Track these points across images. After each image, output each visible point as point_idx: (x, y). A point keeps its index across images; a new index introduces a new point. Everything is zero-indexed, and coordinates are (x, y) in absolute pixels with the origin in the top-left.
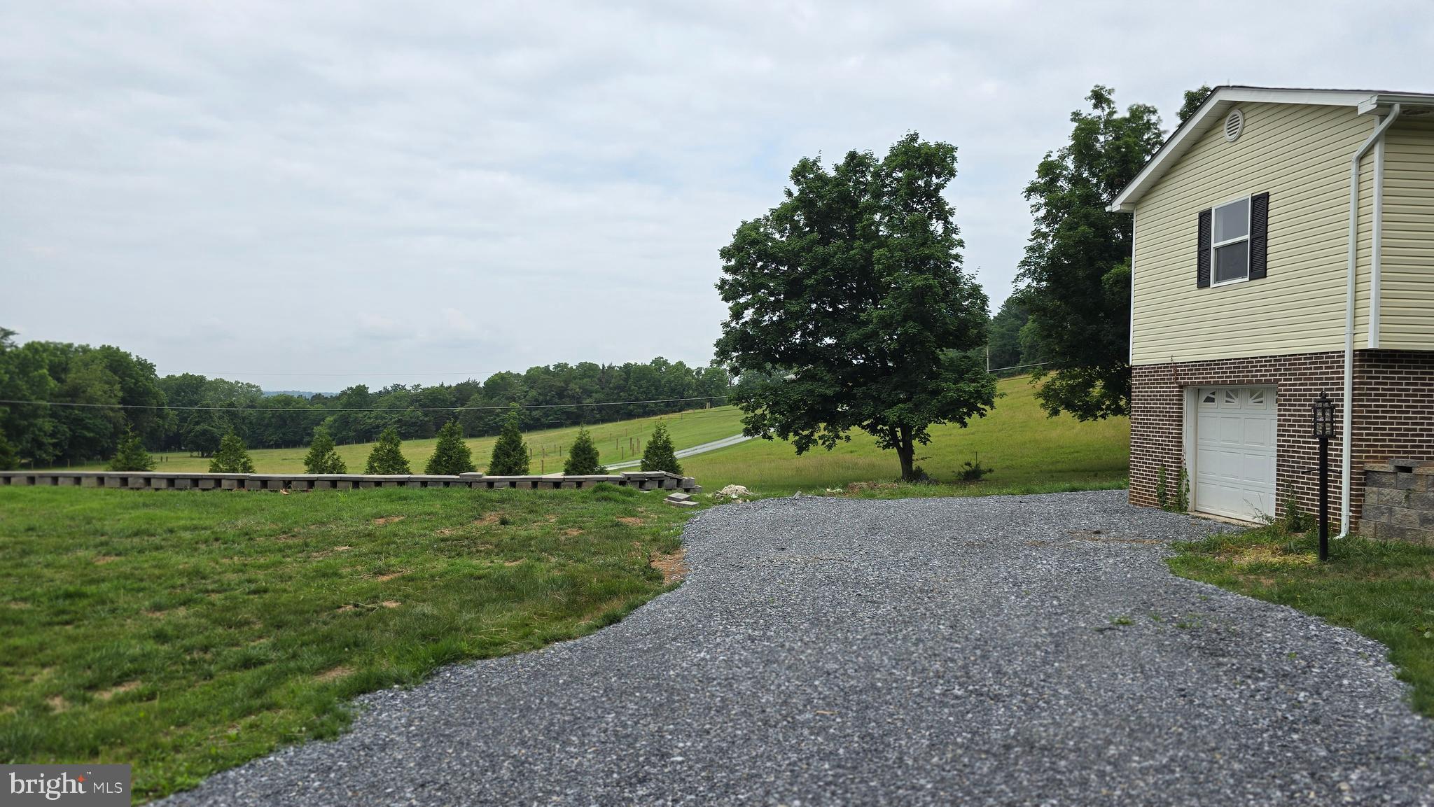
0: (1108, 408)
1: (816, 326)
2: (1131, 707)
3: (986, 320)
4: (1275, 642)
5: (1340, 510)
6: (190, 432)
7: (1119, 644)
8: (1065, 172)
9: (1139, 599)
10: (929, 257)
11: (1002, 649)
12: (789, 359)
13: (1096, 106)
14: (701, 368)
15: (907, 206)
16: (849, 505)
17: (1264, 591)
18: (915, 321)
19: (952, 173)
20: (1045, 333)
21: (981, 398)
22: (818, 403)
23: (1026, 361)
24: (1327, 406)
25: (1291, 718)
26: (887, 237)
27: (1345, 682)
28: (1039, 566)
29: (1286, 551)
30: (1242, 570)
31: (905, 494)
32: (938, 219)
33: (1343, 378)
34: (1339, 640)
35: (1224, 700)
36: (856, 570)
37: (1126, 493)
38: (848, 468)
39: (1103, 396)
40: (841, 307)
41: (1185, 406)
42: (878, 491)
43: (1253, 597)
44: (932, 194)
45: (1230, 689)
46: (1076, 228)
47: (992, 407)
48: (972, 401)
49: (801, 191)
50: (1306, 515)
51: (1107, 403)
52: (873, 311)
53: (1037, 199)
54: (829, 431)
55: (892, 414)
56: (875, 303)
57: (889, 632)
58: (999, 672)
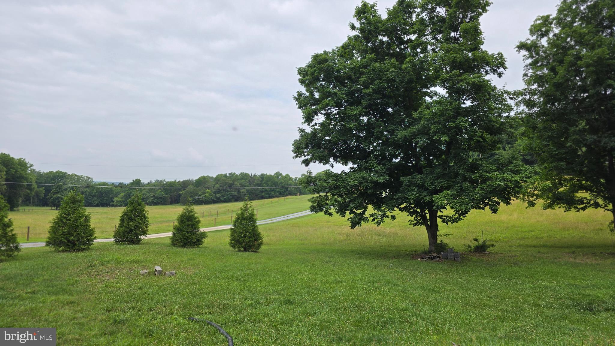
6: (51, 197)
14: (297, 178)
22: (370, 188)
49: (363, 25)
54: (378, 211)
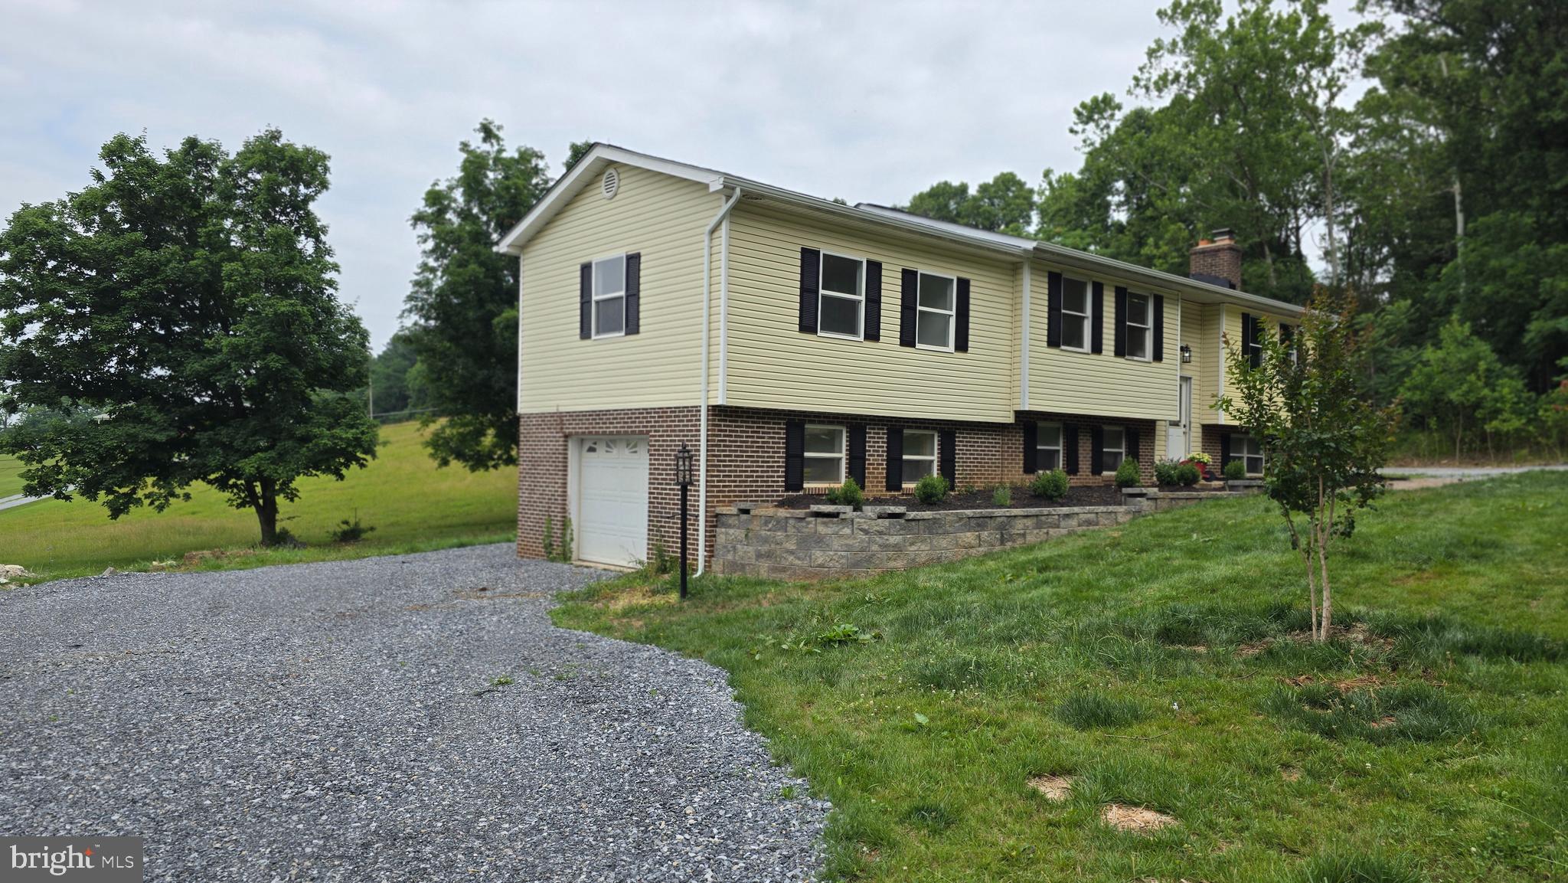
0: (500, 458)
1: (140, 352)
2: (504, 771)
3: (366, 359)
4: (640, 682)
5: (697, 550)
7: (496, 706)
8: (453, 205)
9: (520, 655)
10: (297, 279)
11: (369, 732)
12: (98, 392)
13: (485, 140)
15: (266, 215)
16: (184, 580)
17: (633, 633)
18: (278, 354)
19: (324, 185)
20: (434, 376)
21: (361, 446)
22: (143, 451)
23: (415, 406)
24: (686, 455)
25: (649, 754)
26: (241, 250)
27: (695, 710)
28: (419, 632)
29: (654, 593)
30: (616, 614)
31: (263, 562)
32: (308, 236)
33: (699, 431)
34: (691, 671)
35: (592, 747)
36: (186, 663)
37: (514, 546)
38: (188, 533)
39: (495, 445)
40: (177, 329)
41: (569, 456)
42: (226, 561)
43: (625, 640)
44: (299, 205)
45: (600, 735)
46: (466, 266)
47: (374, 456)
48: (350, 449)
49: (117, 177)
50: (671, 557)
51: (499, 452)
52: (223, 339)
53: (424, 229)
54: (160, 487)
55: (248, 465)
56: (226, 329)
57: (227, 735)
58: (363, 760)
